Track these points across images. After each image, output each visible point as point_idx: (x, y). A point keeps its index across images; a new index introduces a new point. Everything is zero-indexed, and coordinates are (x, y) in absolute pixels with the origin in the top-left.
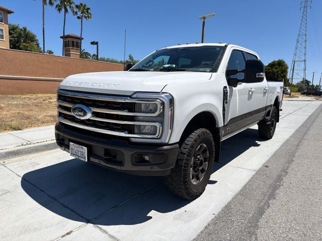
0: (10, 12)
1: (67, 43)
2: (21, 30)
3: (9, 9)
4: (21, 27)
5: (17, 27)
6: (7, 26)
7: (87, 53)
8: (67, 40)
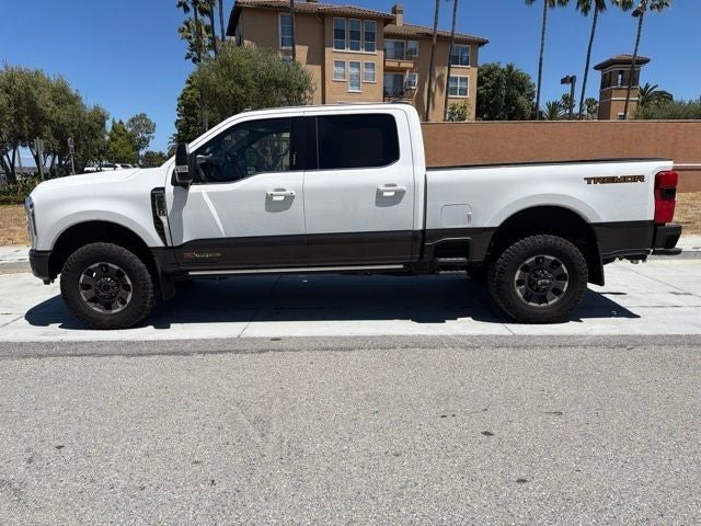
0: (482, 43)
1: (607, 78)
2: (503, 71)
3: (482, 37)
4: (503, 66)
5: (496, 68)
6: (476, 70)
7: (665, 93)
8: (607, 71)
